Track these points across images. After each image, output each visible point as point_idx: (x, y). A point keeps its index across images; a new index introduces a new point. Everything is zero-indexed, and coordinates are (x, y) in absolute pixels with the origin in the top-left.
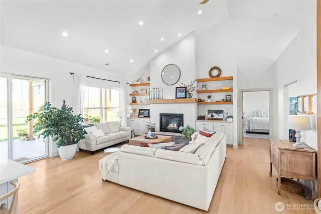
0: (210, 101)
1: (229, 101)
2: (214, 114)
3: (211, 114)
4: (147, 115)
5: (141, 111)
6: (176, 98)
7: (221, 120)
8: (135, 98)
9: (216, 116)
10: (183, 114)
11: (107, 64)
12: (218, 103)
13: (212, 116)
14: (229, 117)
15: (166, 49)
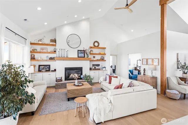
0: (94, 60)
1: (102, 59)
2: (96, 67)
3: (94, 67)
4: (48, 69)
5: (41, 67)
6: (78, 57)
7: (99, 69)
8: (34, 55)
9: (97, 67)
10: (82, 67)
11: (25, 20)
12: (98, 60)
13: (95, 67)
14: (104, 68)
15: (70, 23)
